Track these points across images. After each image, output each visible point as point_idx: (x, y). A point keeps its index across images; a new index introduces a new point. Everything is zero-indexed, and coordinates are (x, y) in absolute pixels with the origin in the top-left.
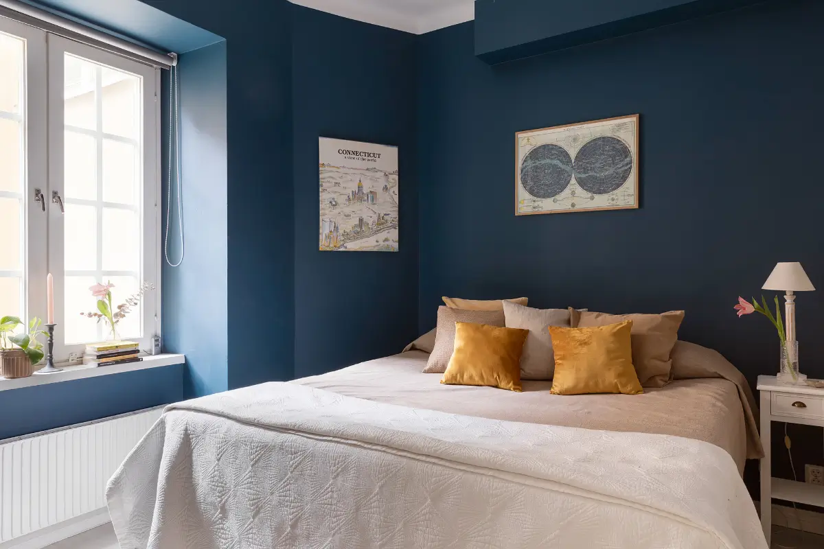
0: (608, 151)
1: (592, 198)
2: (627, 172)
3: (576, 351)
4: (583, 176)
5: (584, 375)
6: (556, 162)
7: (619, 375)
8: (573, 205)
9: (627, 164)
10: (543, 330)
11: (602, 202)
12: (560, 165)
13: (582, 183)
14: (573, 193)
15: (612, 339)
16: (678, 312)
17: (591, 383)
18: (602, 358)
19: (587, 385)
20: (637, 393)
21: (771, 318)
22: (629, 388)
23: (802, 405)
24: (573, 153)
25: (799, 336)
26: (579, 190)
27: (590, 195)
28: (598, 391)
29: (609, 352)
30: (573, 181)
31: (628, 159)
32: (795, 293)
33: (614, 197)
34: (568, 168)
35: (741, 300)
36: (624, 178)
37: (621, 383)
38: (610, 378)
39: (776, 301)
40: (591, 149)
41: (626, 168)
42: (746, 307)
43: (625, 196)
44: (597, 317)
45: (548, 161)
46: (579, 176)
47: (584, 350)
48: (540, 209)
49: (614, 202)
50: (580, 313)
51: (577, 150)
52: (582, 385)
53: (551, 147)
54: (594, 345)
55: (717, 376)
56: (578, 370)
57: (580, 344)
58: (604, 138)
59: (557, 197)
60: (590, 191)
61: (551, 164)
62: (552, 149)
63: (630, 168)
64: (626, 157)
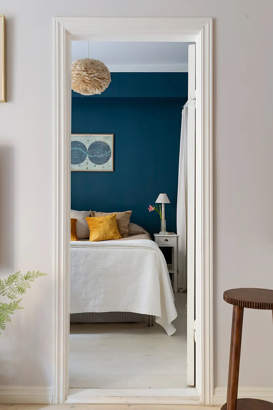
0: (102, 147)
1: (95, 166)
2: (109, 157)
3: (99, 225)
4: (92, 156)
5: (102, 234)
6: (81, 149)
7: (114, 233)
8: (87, 168)
9: (109, 153)
10: (82, 219)
11: (99, 168)
12: (82, 150)
13: (91, 159)
14: (87, 163)
15: (110, 220)
16: (130, 211)
17: (105, 236)
18: (108, 227)
19: (103, 237)
20: (120, 239)
21: (159, 212)
22: (117, 237)
23: (167, 240)
24: (87, 147)
25: (166, 218)
26: (90, 162)
27: (94, 164)
28: (107, 239)
29: (110, 225)
30: (87, 158)
31: (110, 151)
32: (165, 204)
33: (104, 166)
34: (85, 153)
35: (150, 206)
36: (108, 159)
37: (115, 236)
38: (111, 234)
39: (160, 206)
40: (95, 146)
41: (108, 155)
42: (151, 209)
43: (108, 166)
44: (101, 214)
45: (76, 148)
46: (90, 156)
47: (102, 224)
48: (73, 169)
49: (104, 168)
50: (94, 213)
51: (89, 145)
52: (101, 237)
53: (78, 142)
54: (105, 222)
55: (143, 233)
56: (100, 231)
57: (100, 223)
58: (100, 141)
59: (80, 164)
60: (95, 163)
61: (78, 150)
62: (78, 143)
63: (110, 155)
64: (109, 151)
